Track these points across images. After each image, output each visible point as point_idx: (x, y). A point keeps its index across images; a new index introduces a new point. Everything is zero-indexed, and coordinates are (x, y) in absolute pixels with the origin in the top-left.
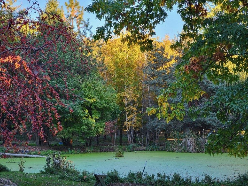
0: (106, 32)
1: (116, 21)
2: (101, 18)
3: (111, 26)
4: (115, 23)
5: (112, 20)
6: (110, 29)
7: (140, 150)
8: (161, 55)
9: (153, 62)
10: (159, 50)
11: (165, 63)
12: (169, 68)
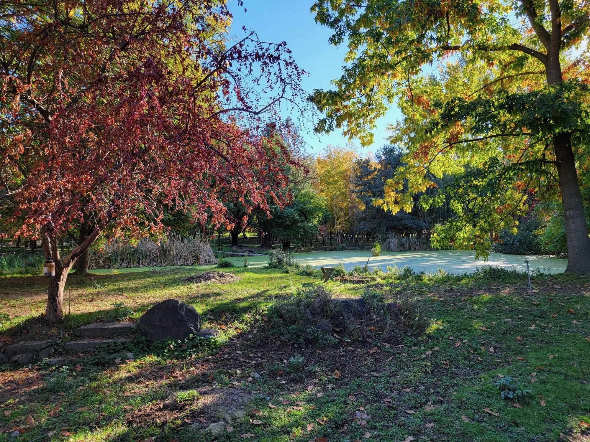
0: (327, 124)
3: (332, 118)
6: (331, 121)
7: (348, 250)
8: (366, 167)
9: (359, 174)
10: (364, 162)
11: (369, 174)
12: (373, 178)
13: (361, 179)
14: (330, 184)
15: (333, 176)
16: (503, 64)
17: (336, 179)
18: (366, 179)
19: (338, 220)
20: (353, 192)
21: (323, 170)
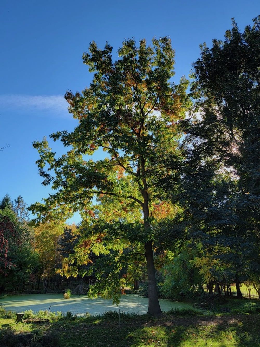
0: (36, 222)
1: (44, 216)
2: (35, 214)
3: (40, 219)
4: (42, 218)
5: (41, 216)
6: (39, 221)
7: (50, 293)
8: (69, 234)
9: (64, 238)
10: (68, 231)
11: (71, 239)
12: (73, 242)
13: (65, 242)
14: (43, 242)
15: (47, 237)
16: (127, 203)
17: (48, 239)
18: (68, 242)
19: (46, 269)
20: (59, 250)
21: (40, 232)
